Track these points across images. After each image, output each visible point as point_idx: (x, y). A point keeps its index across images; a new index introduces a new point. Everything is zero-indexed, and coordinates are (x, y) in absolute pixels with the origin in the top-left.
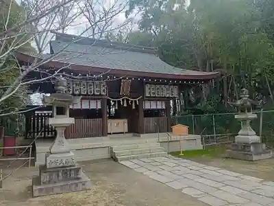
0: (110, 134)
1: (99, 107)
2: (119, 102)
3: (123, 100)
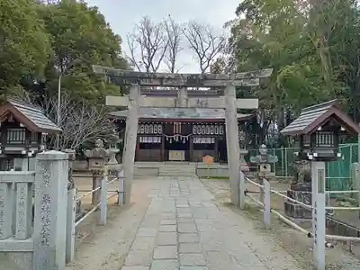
0: (171, 161)
1: (159, 142)
2: (173, 138)
3: (176, 137)
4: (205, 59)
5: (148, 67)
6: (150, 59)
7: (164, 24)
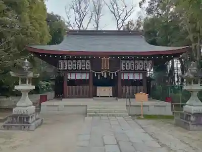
0: (99, 97)
1: (88, 78)
2: (101, 74)
3: (104, 73)
5: (79, 27)
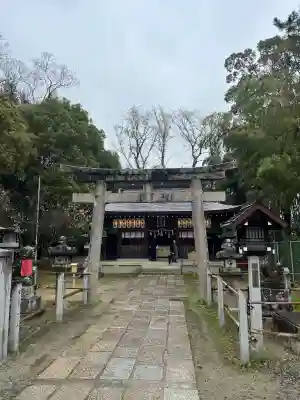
3: (160, 231)
4: (196, 147)
5: (136, 158)
6: (139, 149)
7: (153, 113)
